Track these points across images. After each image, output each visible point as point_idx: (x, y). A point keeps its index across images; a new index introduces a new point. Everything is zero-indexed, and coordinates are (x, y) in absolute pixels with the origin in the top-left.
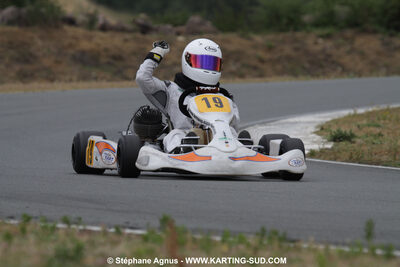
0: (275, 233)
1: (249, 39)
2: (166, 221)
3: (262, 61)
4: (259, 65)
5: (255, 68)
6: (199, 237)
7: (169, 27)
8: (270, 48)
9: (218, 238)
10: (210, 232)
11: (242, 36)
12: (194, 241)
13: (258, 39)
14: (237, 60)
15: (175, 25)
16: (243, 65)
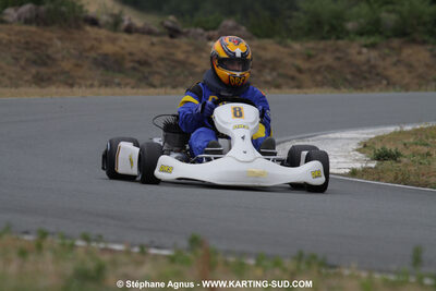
0: (314, 257)
1: (286, 46)
2: (195, 242)
3: (300, 71)
4: (297, 74)
5: (293, 78)
6: (232, 259)
7: (200, 31)
8: (309, 57)
9: (251, 262)
10: (242, 254)
11: (280, 43)
12: (226, 263)
13: (297, 46)
14: (273, 69)
15: (206, 29)
16: (279, 75)
